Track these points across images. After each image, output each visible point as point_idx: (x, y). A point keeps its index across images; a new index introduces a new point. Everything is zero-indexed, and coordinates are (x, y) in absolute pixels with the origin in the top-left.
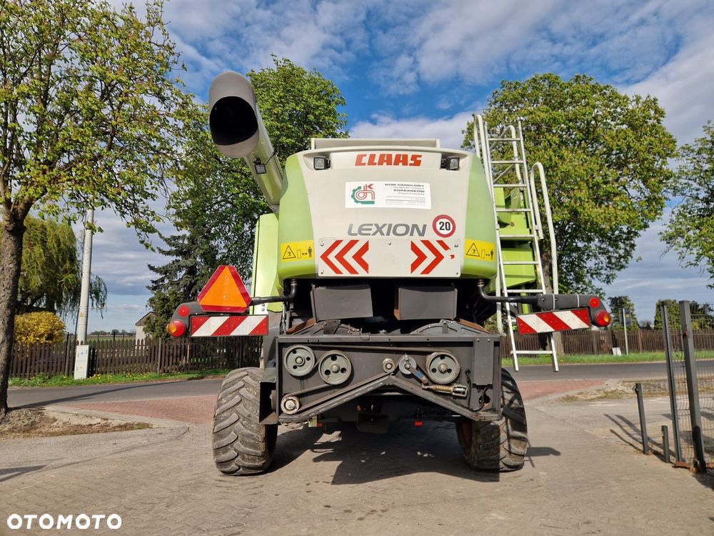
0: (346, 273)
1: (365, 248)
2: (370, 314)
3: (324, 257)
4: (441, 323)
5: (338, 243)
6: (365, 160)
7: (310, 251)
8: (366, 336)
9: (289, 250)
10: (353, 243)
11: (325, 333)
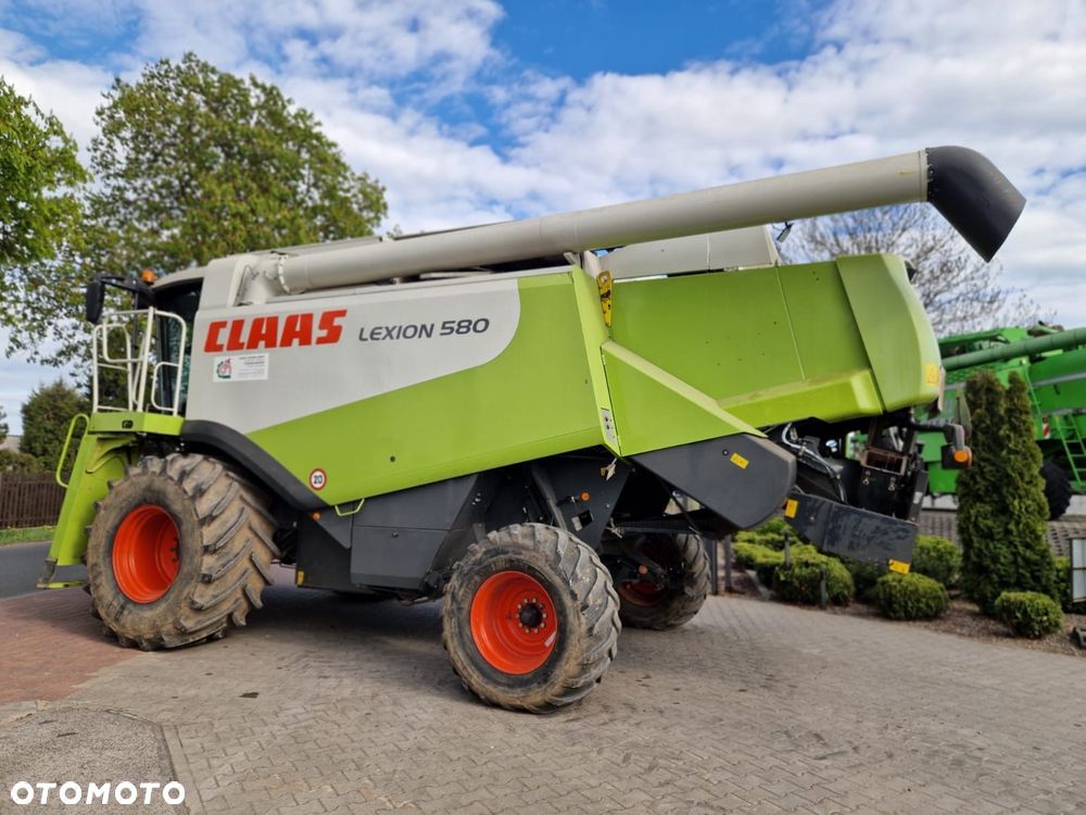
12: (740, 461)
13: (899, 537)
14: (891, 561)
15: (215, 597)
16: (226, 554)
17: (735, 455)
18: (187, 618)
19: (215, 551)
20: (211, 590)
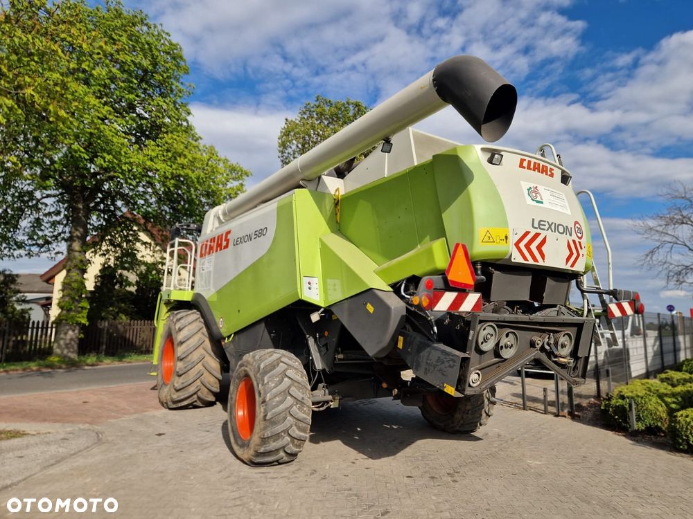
0: (531, 262)
1: (544, 241)
2: (527, 298)
3: (517, 245)
4: (557, 309)
5: (527, 233)
6: (525, 164)
7: (506, 237)
8: (525, 318)
9: (488, 234)
10: (537, 235)
11: (493, 312)
12: (370, 308)
13: (450, 366)
14: (445, 385)
15: (183, 383)
16: (189, 361)
17: (369, 304)
18: (174, 394)
19: (181, 360)
20: (181, 380)
